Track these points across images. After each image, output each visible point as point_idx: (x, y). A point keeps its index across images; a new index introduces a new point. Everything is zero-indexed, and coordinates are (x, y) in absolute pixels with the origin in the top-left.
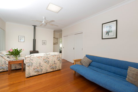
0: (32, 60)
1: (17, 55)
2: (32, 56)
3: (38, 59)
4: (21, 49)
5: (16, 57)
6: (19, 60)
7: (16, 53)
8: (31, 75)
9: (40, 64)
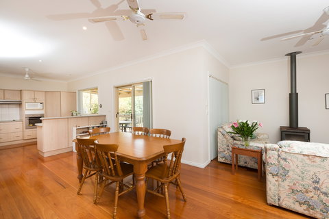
0: (285, 160)
1: (248, 136)
2: (283, 149)
3: (308, 162)
4: (256, 124)
5: (246, 140)
6: (252, 148)
7: (245, 131)
8: (284, 205)
9: (318, 182)
